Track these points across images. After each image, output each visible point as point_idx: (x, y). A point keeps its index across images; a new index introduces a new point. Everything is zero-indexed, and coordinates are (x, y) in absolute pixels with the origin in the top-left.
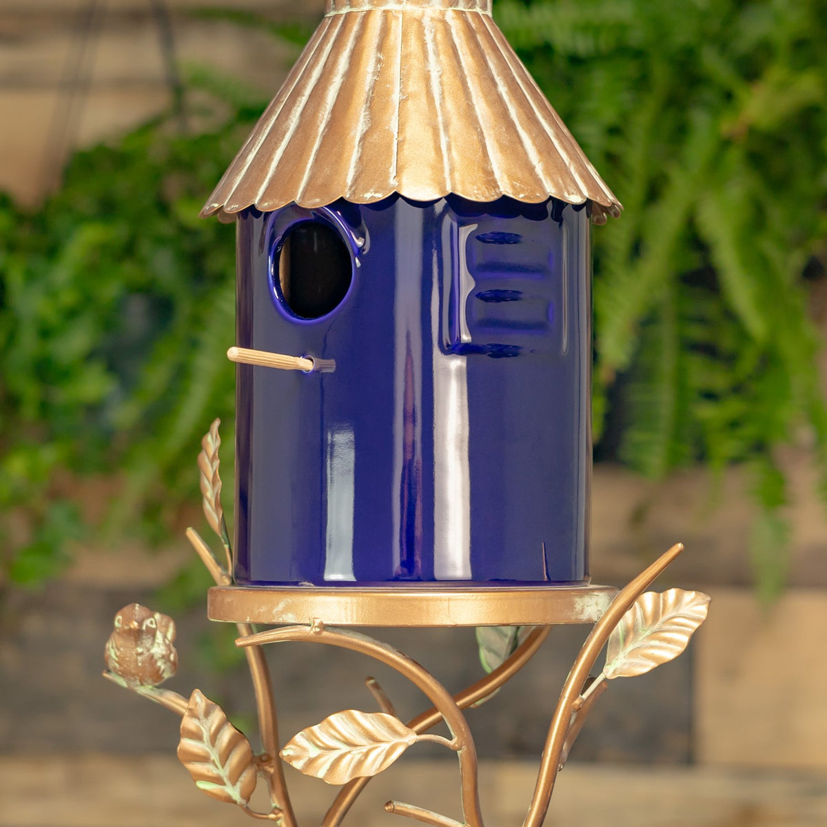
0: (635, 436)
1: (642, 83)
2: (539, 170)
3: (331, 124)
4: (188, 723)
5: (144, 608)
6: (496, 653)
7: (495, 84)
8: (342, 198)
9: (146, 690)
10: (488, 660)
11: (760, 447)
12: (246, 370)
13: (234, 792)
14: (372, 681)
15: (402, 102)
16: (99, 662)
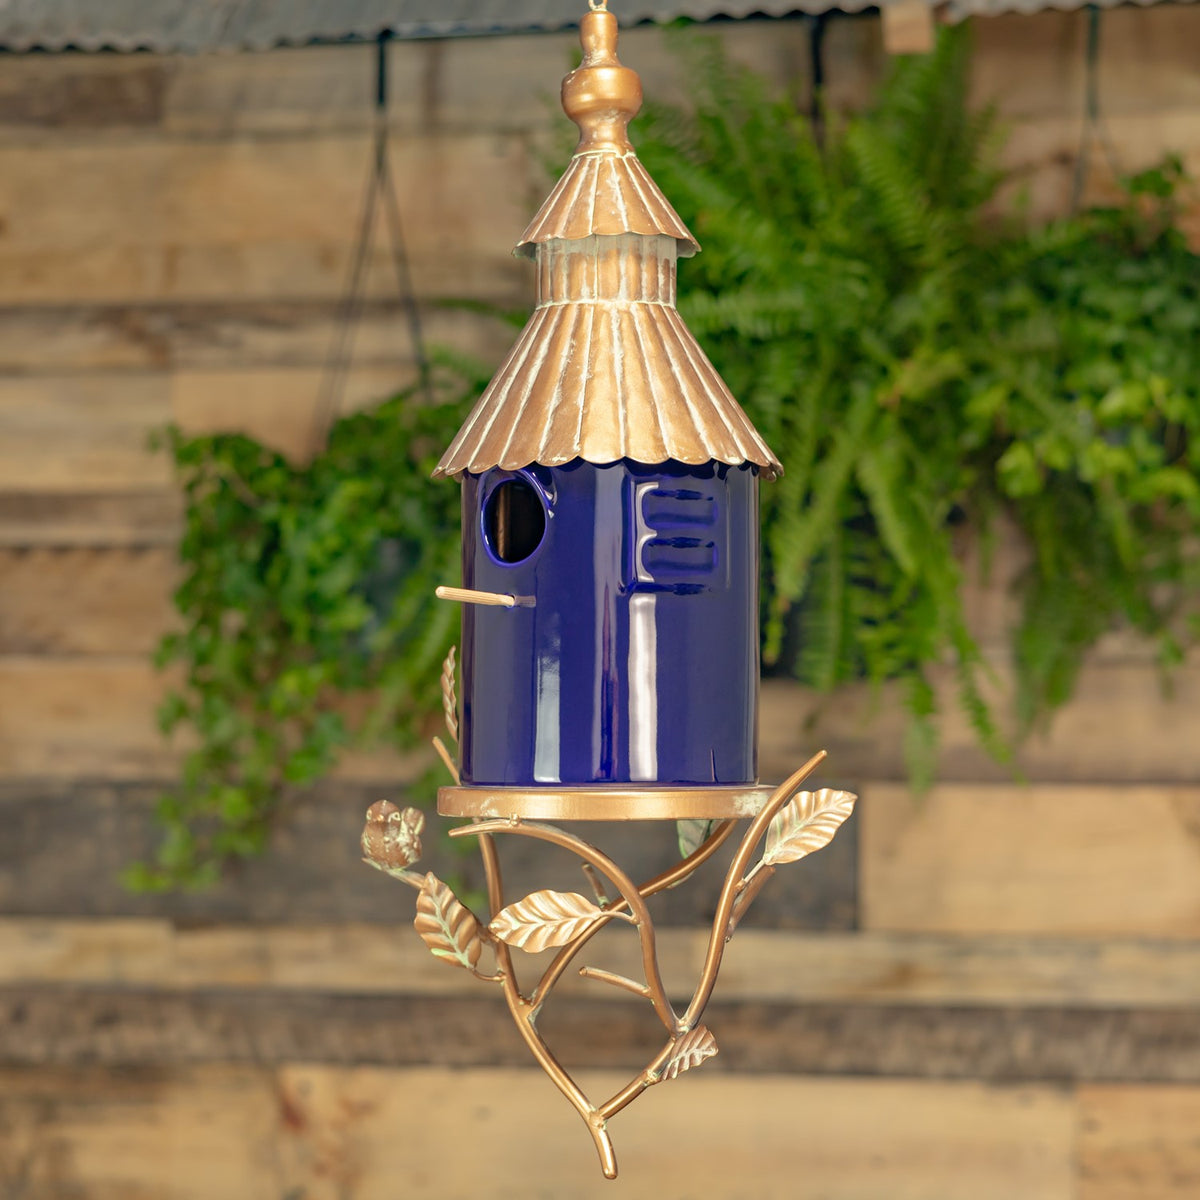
0: (807, 655)
1: (812, 361)
2: (704, 437)
3: (530, 400)
4: (423, 900)
5: (391, 804)
6: (693, 843)
7: (669, 365)
8: (535, 462)
9: (396, 872)
10: (685, 848)
11: (912, 665)
12: (469, 608)
13: (464, 958)
14: (586, 866)
15: (589, 382)
16: (357, 850)
